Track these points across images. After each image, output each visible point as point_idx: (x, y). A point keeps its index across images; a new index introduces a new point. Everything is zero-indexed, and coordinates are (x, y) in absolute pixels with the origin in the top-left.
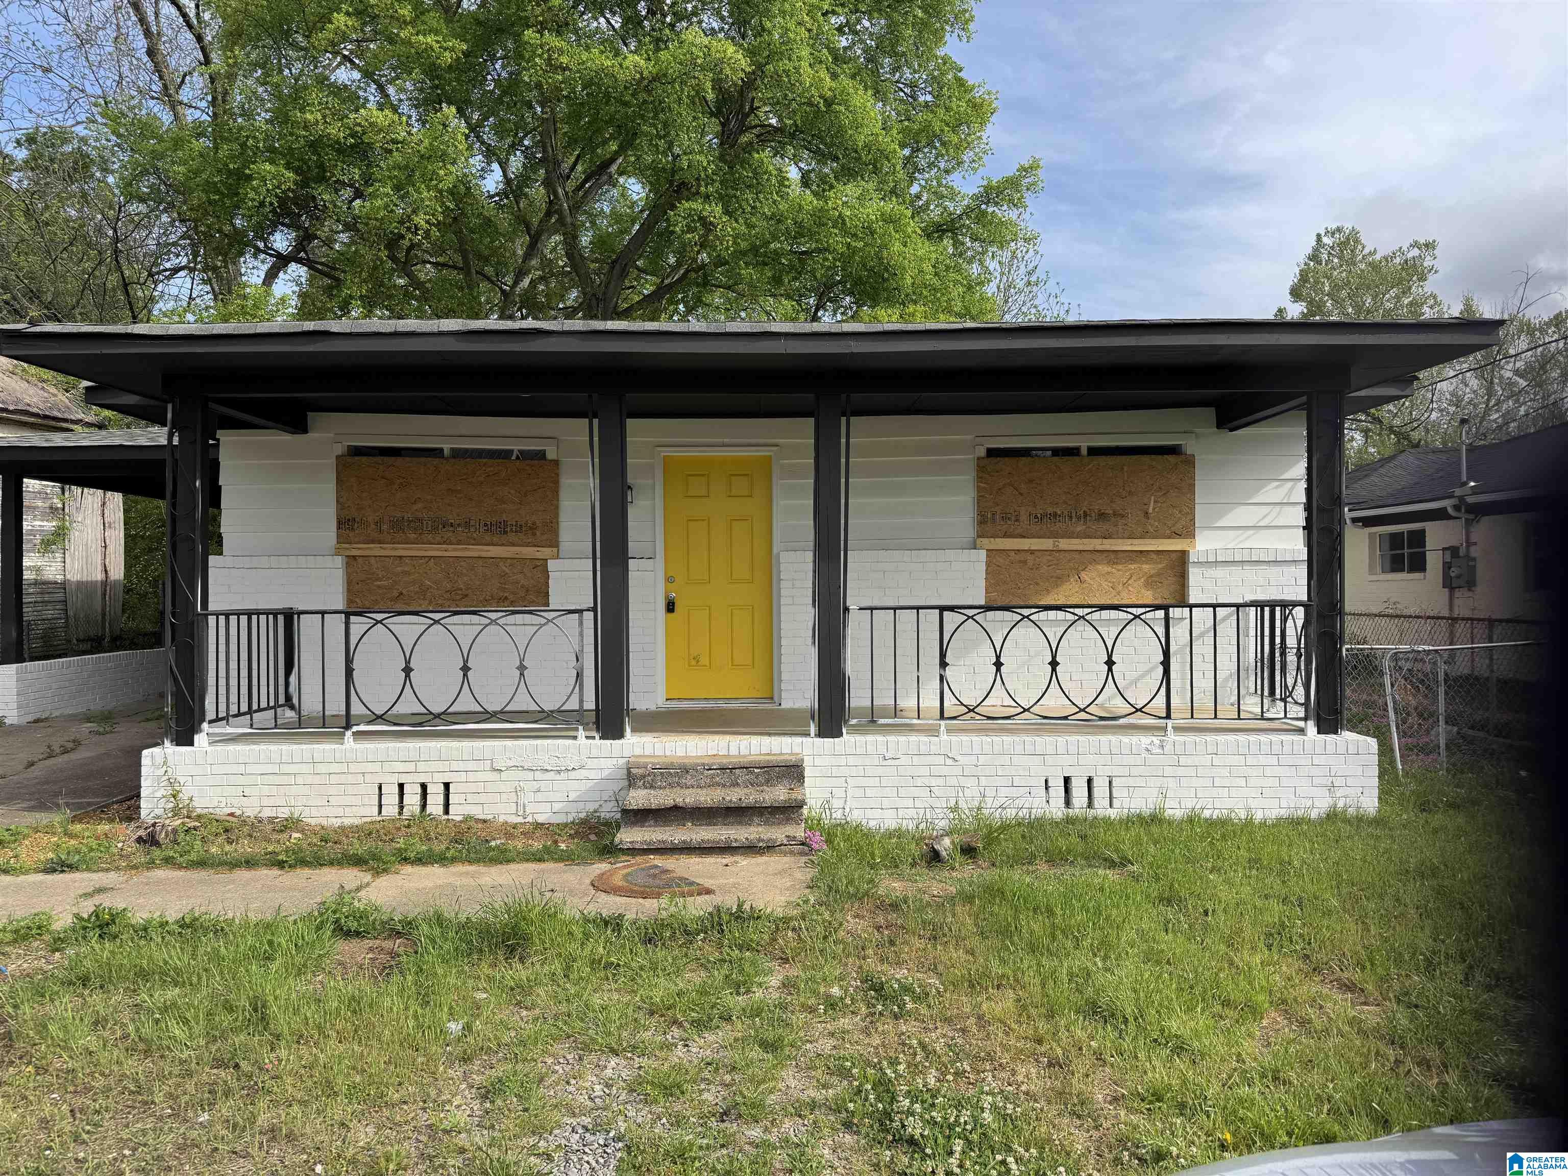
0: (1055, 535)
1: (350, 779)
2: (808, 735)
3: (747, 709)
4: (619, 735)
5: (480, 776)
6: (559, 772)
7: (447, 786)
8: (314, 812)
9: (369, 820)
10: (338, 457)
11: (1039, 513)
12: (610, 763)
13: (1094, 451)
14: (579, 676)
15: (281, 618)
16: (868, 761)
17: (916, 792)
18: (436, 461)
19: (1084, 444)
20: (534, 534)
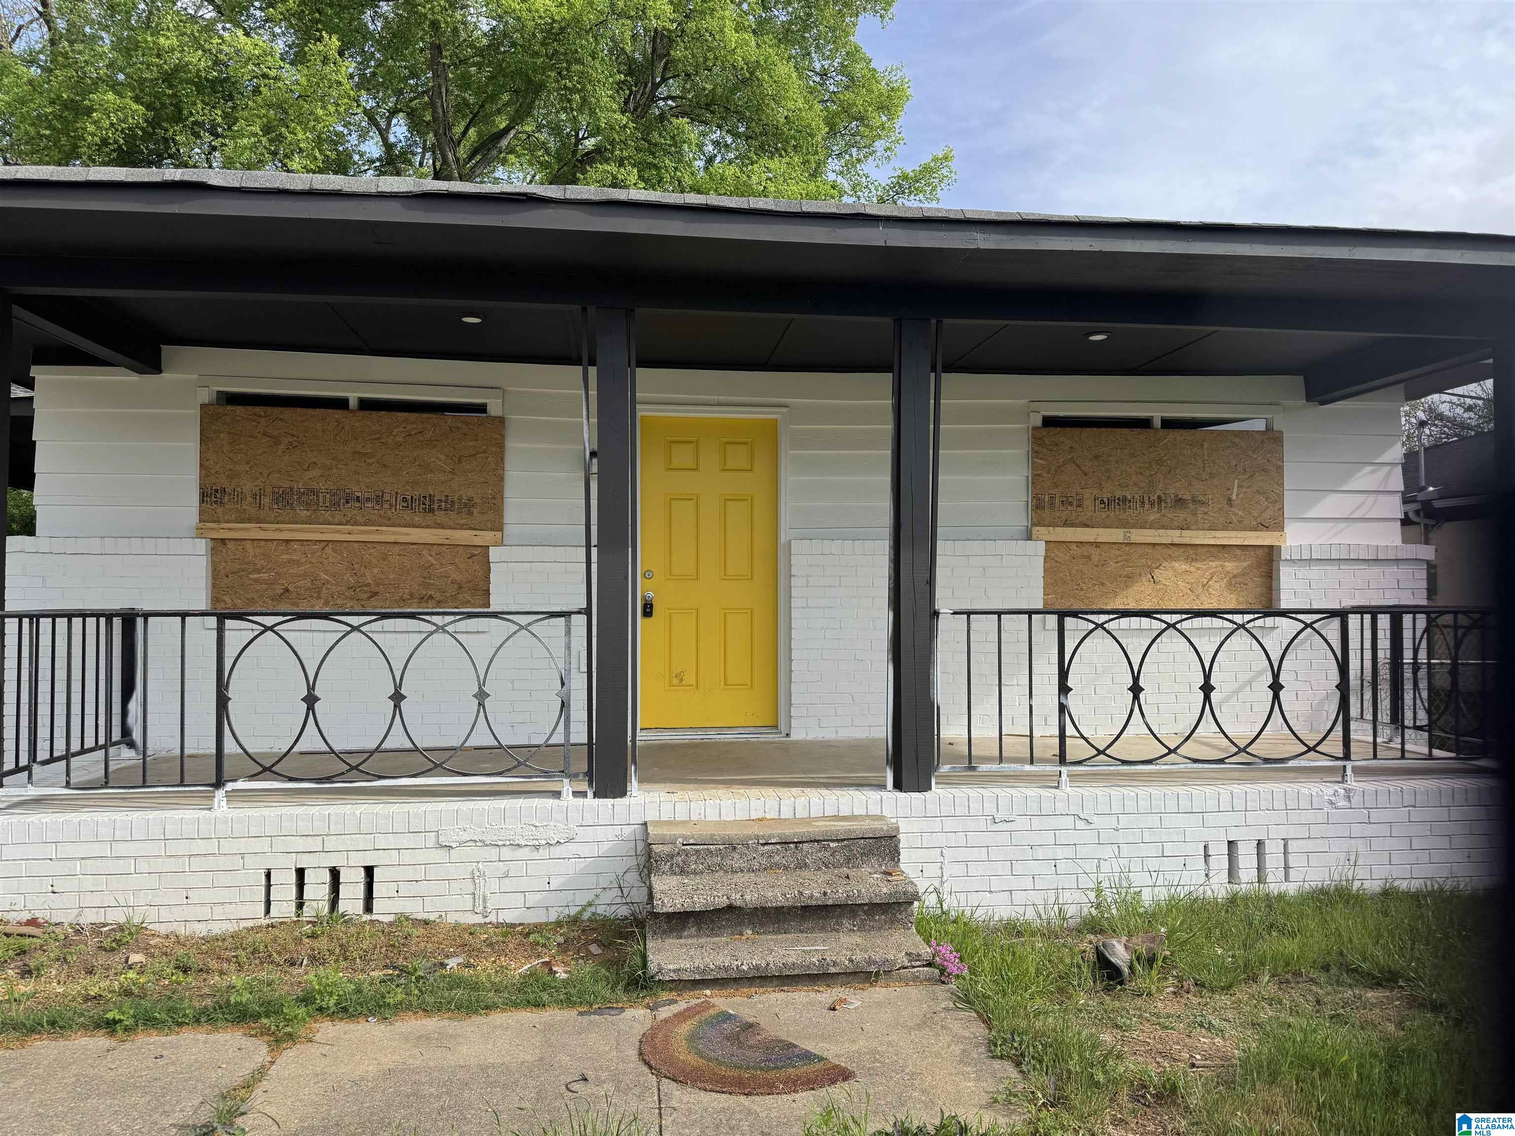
0: (1124, 525)
1: (223, 863)
2: (882, 787)
3: (747, 743)
4: (621, 792)
5: (421, 856)
6: (537, 848)
7: (369, 871)
8: (165, 915)
9: (250, 924)
10: (203, 406)
11: (1106, 496)
12: (611, 833)
13: (1168, 424)
14: (564, 705)
15: (117, 622)
16: (971, 824)
17: (1035, 867)
18: (337, 414)
19: (1157, 413)
20: (470, 513)
